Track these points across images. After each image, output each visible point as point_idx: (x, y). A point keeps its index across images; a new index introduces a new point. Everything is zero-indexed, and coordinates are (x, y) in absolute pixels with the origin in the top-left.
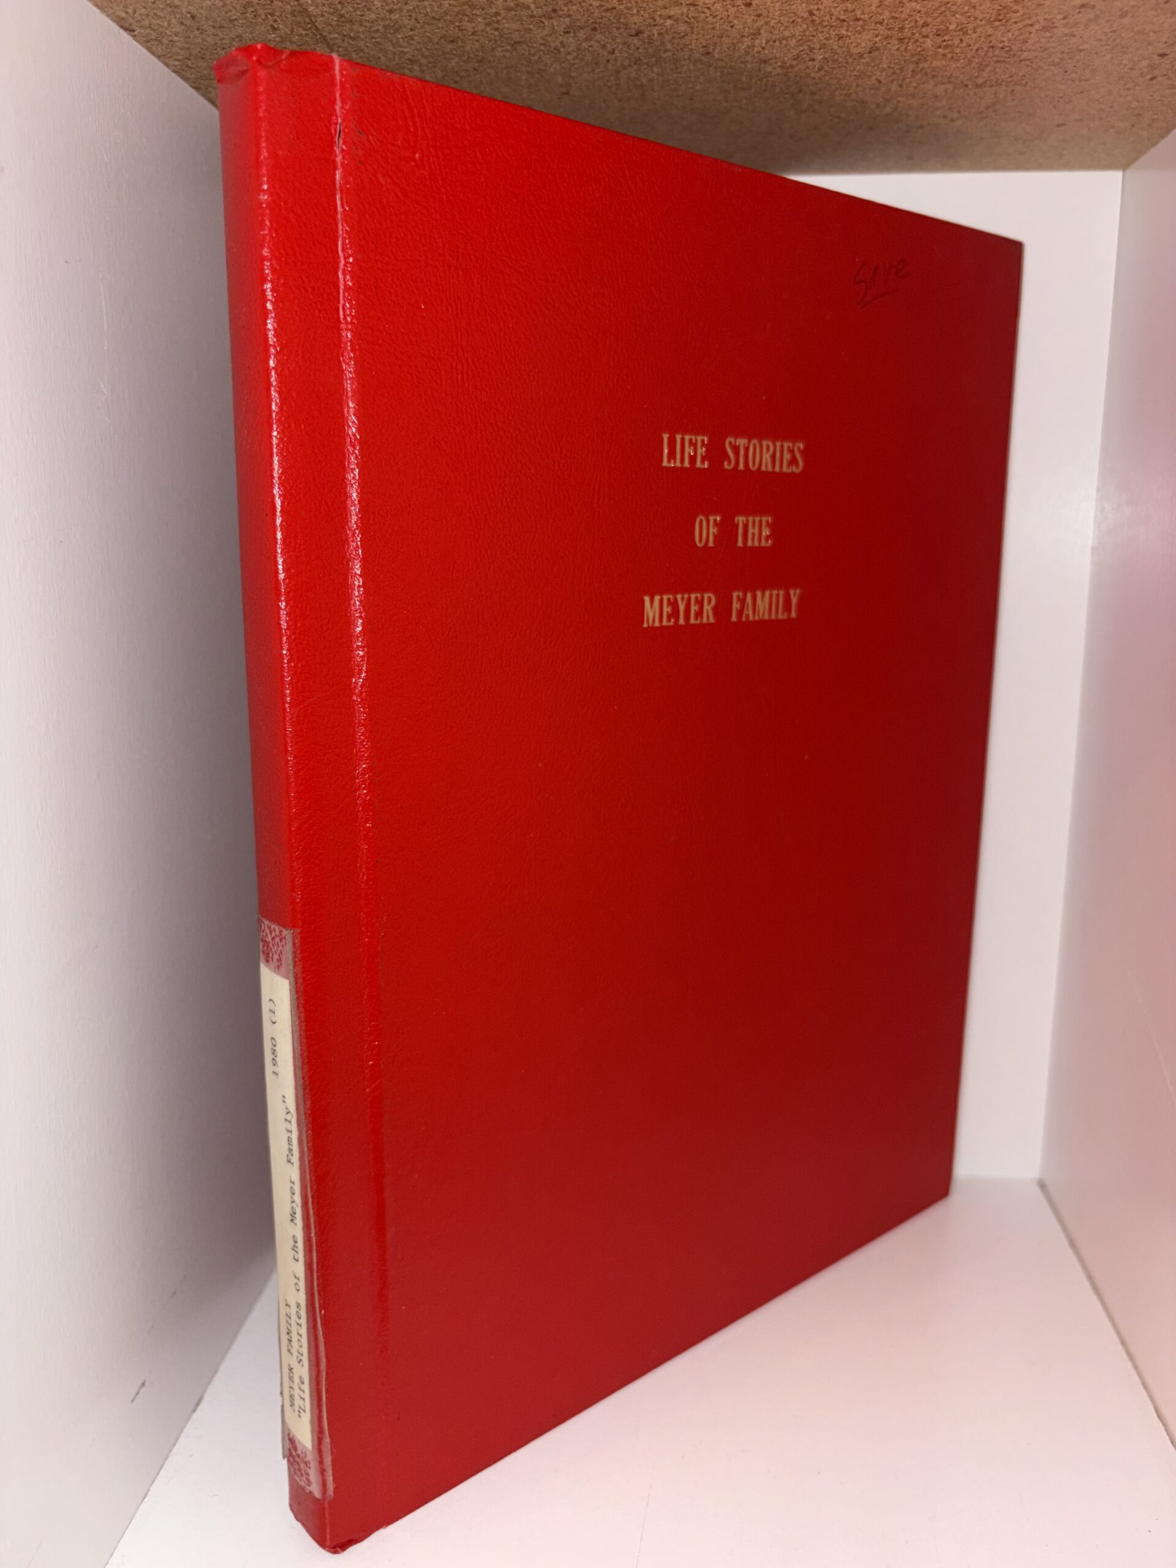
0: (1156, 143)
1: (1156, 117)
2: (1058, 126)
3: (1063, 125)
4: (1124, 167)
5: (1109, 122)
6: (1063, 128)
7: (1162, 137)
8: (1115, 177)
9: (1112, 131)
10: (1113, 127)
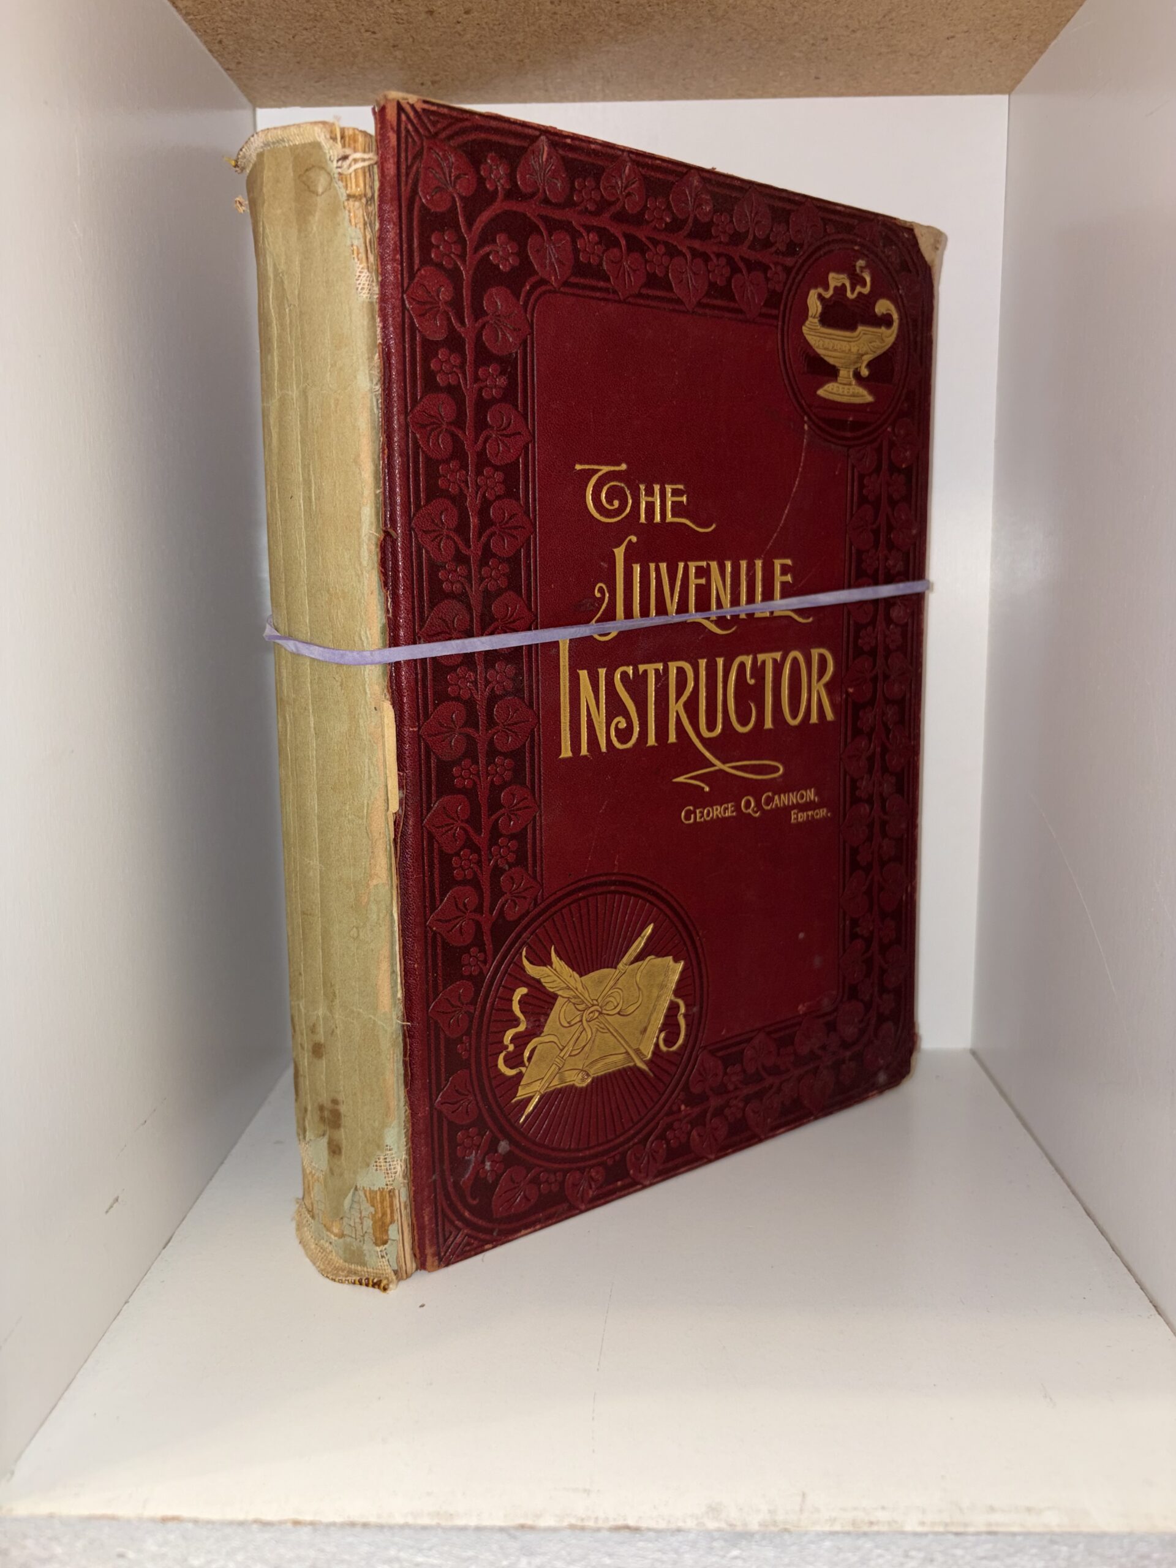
0: (1037, 60)
1: (1034, 27)
2: (948, 39)
3: (953, 37)
4: (1008, 90)
5: (993, 33)
6: (953, 41)
7: (1041, 53)
8: (1000, 102)
9: (996, 45)
10: (997, 40)
